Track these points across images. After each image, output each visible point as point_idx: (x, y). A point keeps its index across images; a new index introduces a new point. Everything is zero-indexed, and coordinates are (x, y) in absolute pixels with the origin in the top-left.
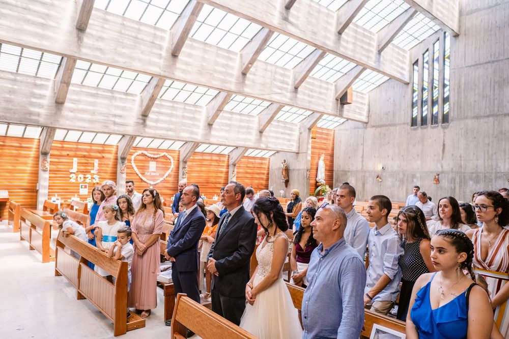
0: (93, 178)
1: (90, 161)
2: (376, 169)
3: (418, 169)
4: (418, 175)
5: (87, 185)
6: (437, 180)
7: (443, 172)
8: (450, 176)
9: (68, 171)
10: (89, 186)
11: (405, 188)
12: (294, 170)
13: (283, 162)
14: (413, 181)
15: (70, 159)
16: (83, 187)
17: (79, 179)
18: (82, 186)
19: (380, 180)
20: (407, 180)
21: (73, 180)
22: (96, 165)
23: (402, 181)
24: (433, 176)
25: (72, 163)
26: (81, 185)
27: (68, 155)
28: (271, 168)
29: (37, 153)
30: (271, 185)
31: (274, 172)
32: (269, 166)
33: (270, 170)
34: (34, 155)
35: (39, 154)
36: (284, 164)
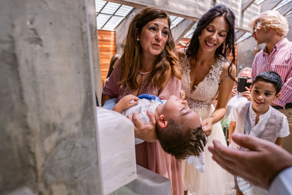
28: (239, 51)
29: (115, 46)
30: (240, 64)
31: (243, 54)
32: (238, 50)
33: (239, 53)
34: (113, 48)
35: (116, 47)
36: (257, 47)
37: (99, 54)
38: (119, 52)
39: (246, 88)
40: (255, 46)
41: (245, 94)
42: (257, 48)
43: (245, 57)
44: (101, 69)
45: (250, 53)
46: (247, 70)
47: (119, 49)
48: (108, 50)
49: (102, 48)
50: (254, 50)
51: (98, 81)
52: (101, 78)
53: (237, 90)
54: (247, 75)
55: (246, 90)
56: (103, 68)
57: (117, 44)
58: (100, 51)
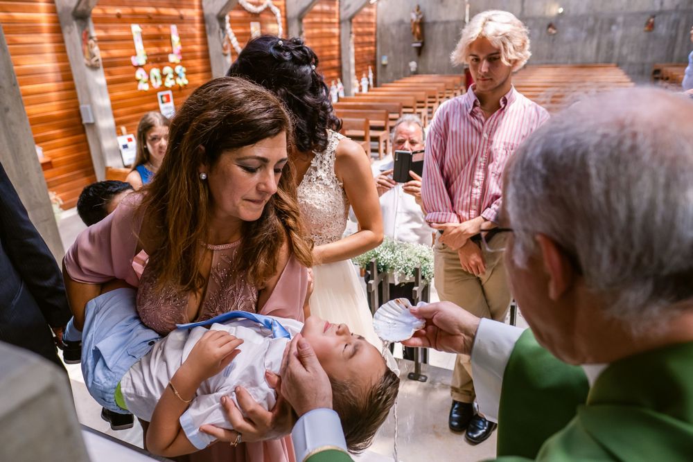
0: (176, 75)
1: (164, 29)
2: (547, 13)
3: (622, 9)
4: (620, 19)
5: (169, 92)
6: (651, 26)
7: (661, 12)
8: (673, 17)
9: (130, 63)
10: (174, 97)
11: (595, 42)
12: (434, 23)
13: (415, 9)
14: (609, 29)
15: (124, 28)
16: (165, 99)
17: (153, 80)
18: (162, 96)
19: (554, 32)
20: (601, 28)
21: (144, 87)
22: (175, 38)
23: (591, 32)
24: (644, 19)
25: (130, 38)
26: (159, 94)
27: (119, 16)
28: (379, 22)
29: (53, 15)
30: (383, 54)
31: (388, 29)
32: (376, 19)
33: (379, 26)
34: (49, 22)
35: (57, 17)
36: (417, 13)
37: (6, 42)
38: (69, 33)
39: (411, 172)
40: (414, 12)
41: (410, 187)
42: (417, 16)
43: (392, 37)
44: (21, 85)
45: (403, 27)
46: (409, 123)
47: (70, 24)
48: (33, 29)
49: (13, 21)
50: (412, 20)
51: (25, 145)
52: (27, 112)
53: (394, 179)
54: (410, 136)
55: (411, 179)
56: (27, 83)
57: (59, 9)
58: (6, 33)
